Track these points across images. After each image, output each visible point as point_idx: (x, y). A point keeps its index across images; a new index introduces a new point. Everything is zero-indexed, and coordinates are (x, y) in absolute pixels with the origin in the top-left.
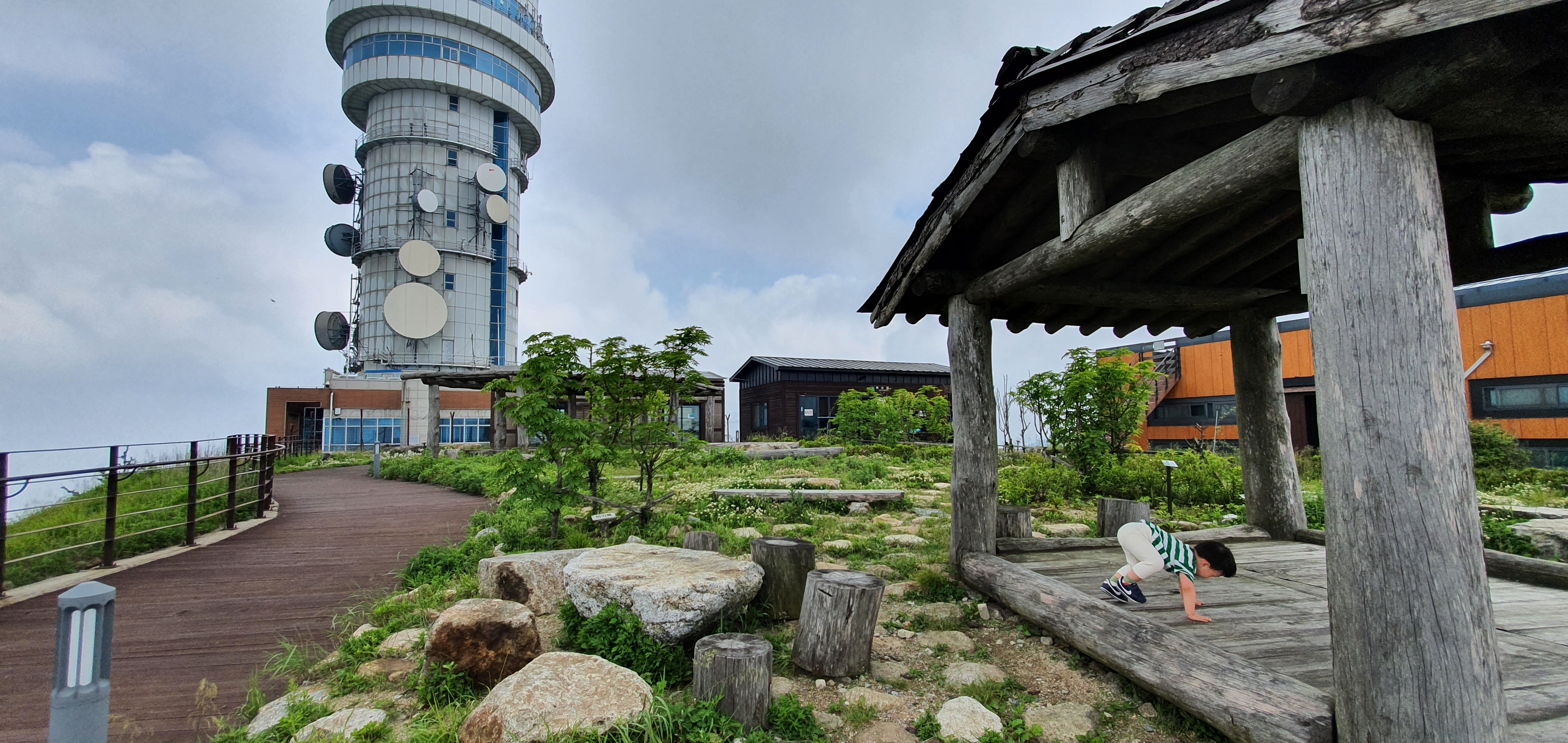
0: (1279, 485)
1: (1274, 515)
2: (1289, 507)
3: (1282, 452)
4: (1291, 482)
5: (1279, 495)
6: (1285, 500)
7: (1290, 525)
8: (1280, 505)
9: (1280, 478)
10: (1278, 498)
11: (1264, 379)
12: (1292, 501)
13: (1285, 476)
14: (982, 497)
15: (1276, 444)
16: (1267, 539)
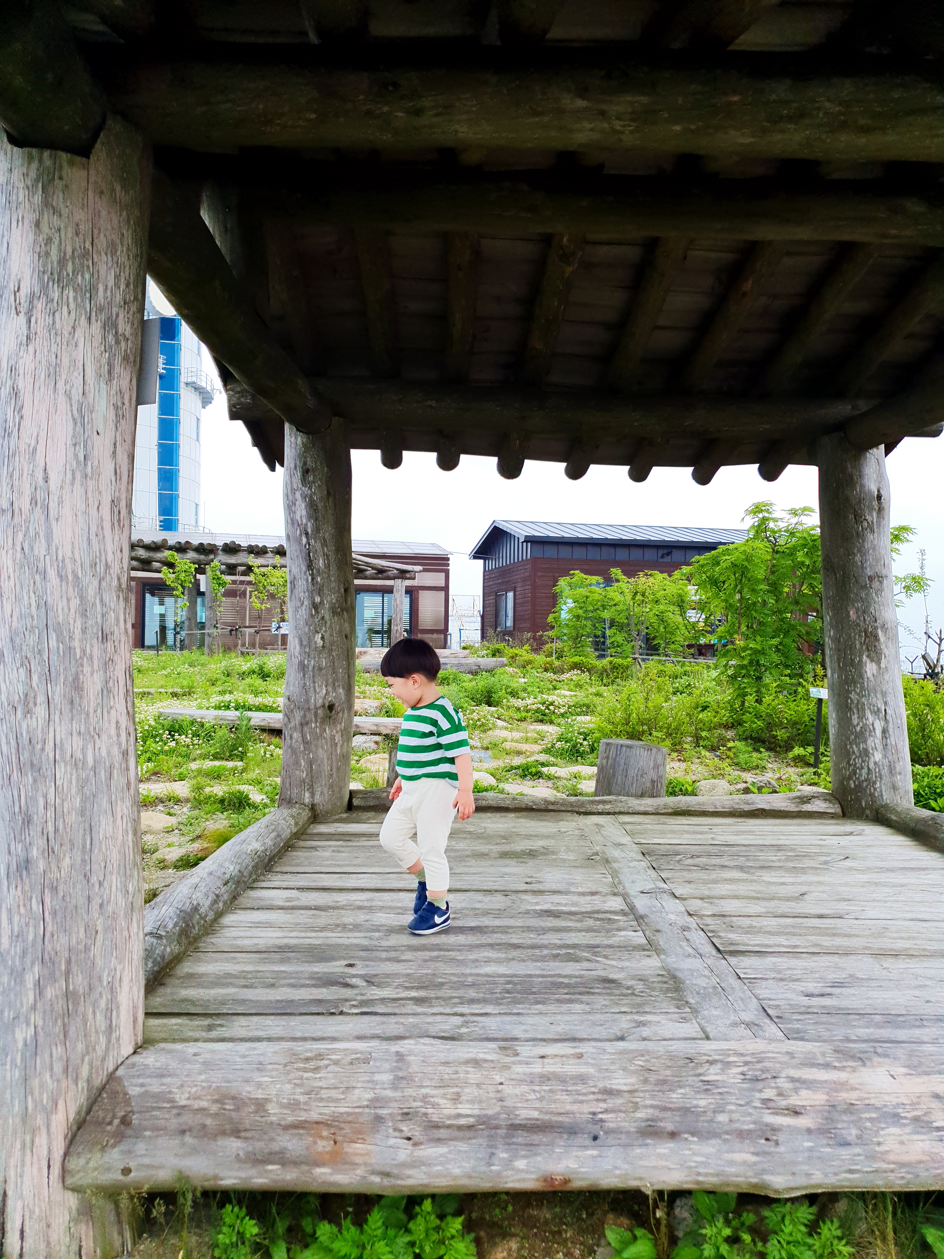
0: (858, 729)
1: (850, 778)
2: (871, 765)
3: (869, 674)
4: (879, 726)
5: (858, 745)
6: (866, 753)
7: (872, 795)
8: (859, 762)
9: (862, 717)
10: (856, 749)
11: (849, 553)
12: (878, 756)
13: (868, 714)
14: (307, 723)
15: (861, 661)
16: (833, 816)
